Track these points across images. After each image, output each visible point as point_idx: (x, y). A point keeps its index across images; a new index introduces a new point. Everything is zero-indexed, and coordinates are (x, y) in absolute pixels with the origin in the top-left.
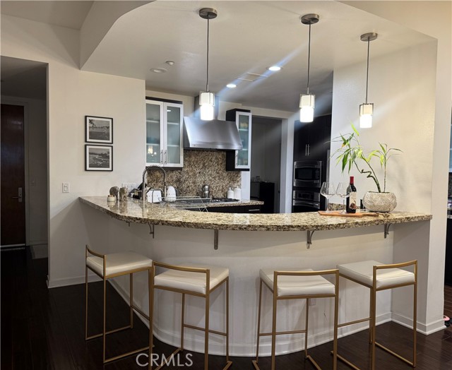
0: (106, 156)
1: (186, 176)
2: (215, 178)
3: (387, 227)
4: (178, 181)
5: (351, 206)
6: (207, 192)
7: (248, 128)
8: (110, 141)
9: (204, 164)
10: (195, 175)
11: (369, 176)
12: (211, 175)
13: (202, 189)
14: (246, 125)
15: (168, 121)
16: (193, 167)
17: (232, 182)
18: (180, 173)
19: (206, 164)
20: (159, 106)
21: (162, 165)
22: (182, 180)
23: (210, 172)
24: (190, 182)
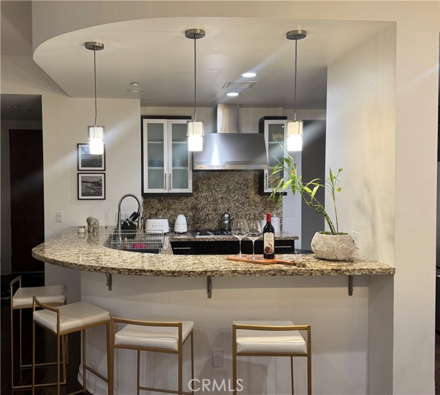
0: (98, 184)
1: (204, 202)
2: (243, 204)
4: (195, 208)
5: (266, 250)
6: (226, 222)
7: (283, 140)
8: (103, 168)
9: (228, 187)
10: (215, 201)
13: (221, 218)
14: (281, 136)
15: (173, 140)
16: (213, 191)
17: (268, 209)
18: (196, 199)
19: (232, 187)
20: (162, 125)
21: (166, 192)
22: (198, 207)
23: (237, 196)
24: (210, 209)
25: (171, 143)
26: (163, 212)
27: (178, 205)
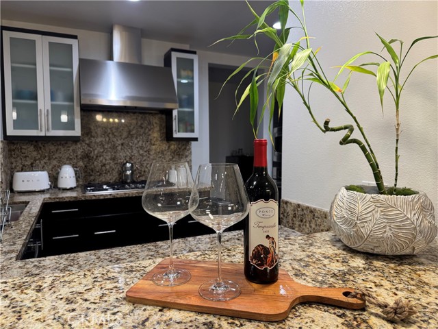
1: (99, 149)
2: (148, 151)
4: (87, 156)
6: (129, 173)
7: (193, 78)
9: (130, 131)
10: (114, 147)
11: (345, 141)
12: (142, 147)
13: (122, 168)
14: (190, 73)
15: (51, 65)
16: (111, 135)
17: (177, 157)
18: (88, 145)
19: (134, 132)
21: (42, 134)
22: (92, 155)
23: (140, 143)
24: (107, 158)
25: (47, 68)
26: (42, 162)
27: (63, 152)
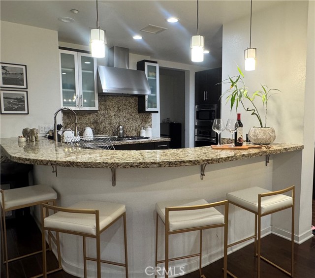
0: (21, 100)
1: (102, 118)
2: (128, 119)
3: (267, 157)
4: (96, 122)
5: (239, 140)
6: (121, 132)
7: (156, 77)
8: (25, 87)
9: (119, 107)
10: (110, 116)
11: (253, 114)
12: (125, 117)
13: (117, 129)
14: (154, 74)
15: (82, 69)
16: (108, 110)
17: (144, 122)
18: (97, 115)
19: (121, 108)
20: (73, 56)
21: (78, 109)
22: (98, 121)
23: (124, 114)
24: (107, 123)
25: (81, 71)
26: (71, 126)
27: (84, 120)
